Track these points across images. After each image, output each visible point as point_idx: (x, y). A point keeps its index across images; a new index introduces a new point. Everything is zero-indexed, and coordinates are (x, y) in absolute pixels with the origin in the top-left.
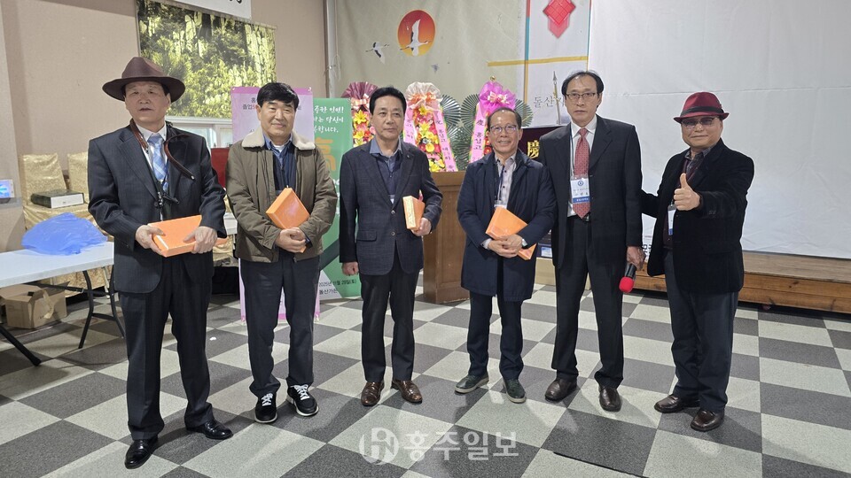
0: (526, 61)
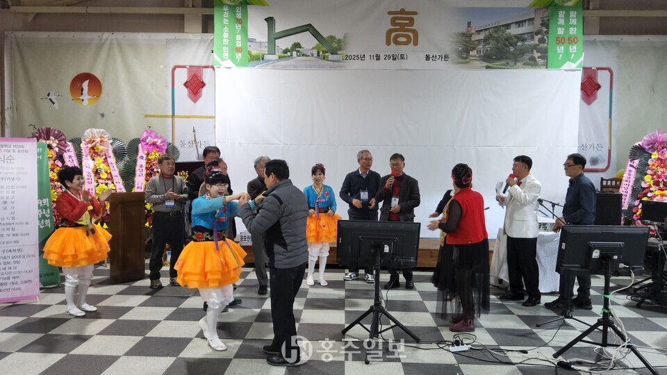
0: (173, 116)
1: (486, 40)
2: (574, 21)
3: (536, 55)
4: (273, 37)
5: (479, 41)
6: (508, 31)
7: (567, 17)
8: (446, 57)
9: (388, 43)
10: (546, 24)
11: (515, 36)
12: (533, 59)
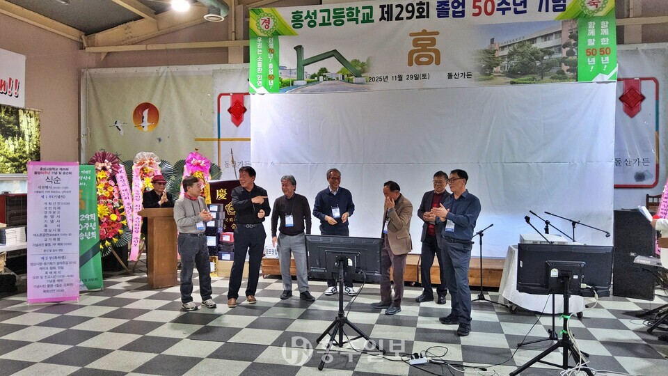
0: (219, 139)
1: (510, 56)
2: (605, 32)
3: (565, 68)
4: (302, 64)
5: (503, 57)
6: (534, 45)
7: (598, 28)
8: (469, 74)
9: (410, 64)
10: (574, 36)
11: (542, 50)
12: (562, 72)
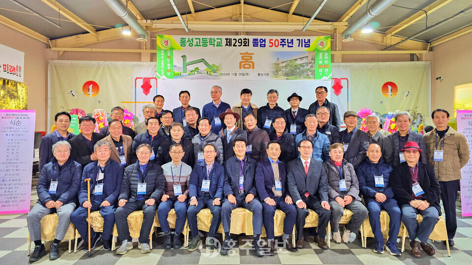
0: (135, 102)
1: (286, 66)
2: (327, 58)
3: (309, 73)
4: (185, 65)
5: (283, 67)
6: (296, 62)
7: (323, 56)
8: (268, 74)
9: (240, 68)
10: (313, 59)
11: (300, 65)
12: (308, 75)
